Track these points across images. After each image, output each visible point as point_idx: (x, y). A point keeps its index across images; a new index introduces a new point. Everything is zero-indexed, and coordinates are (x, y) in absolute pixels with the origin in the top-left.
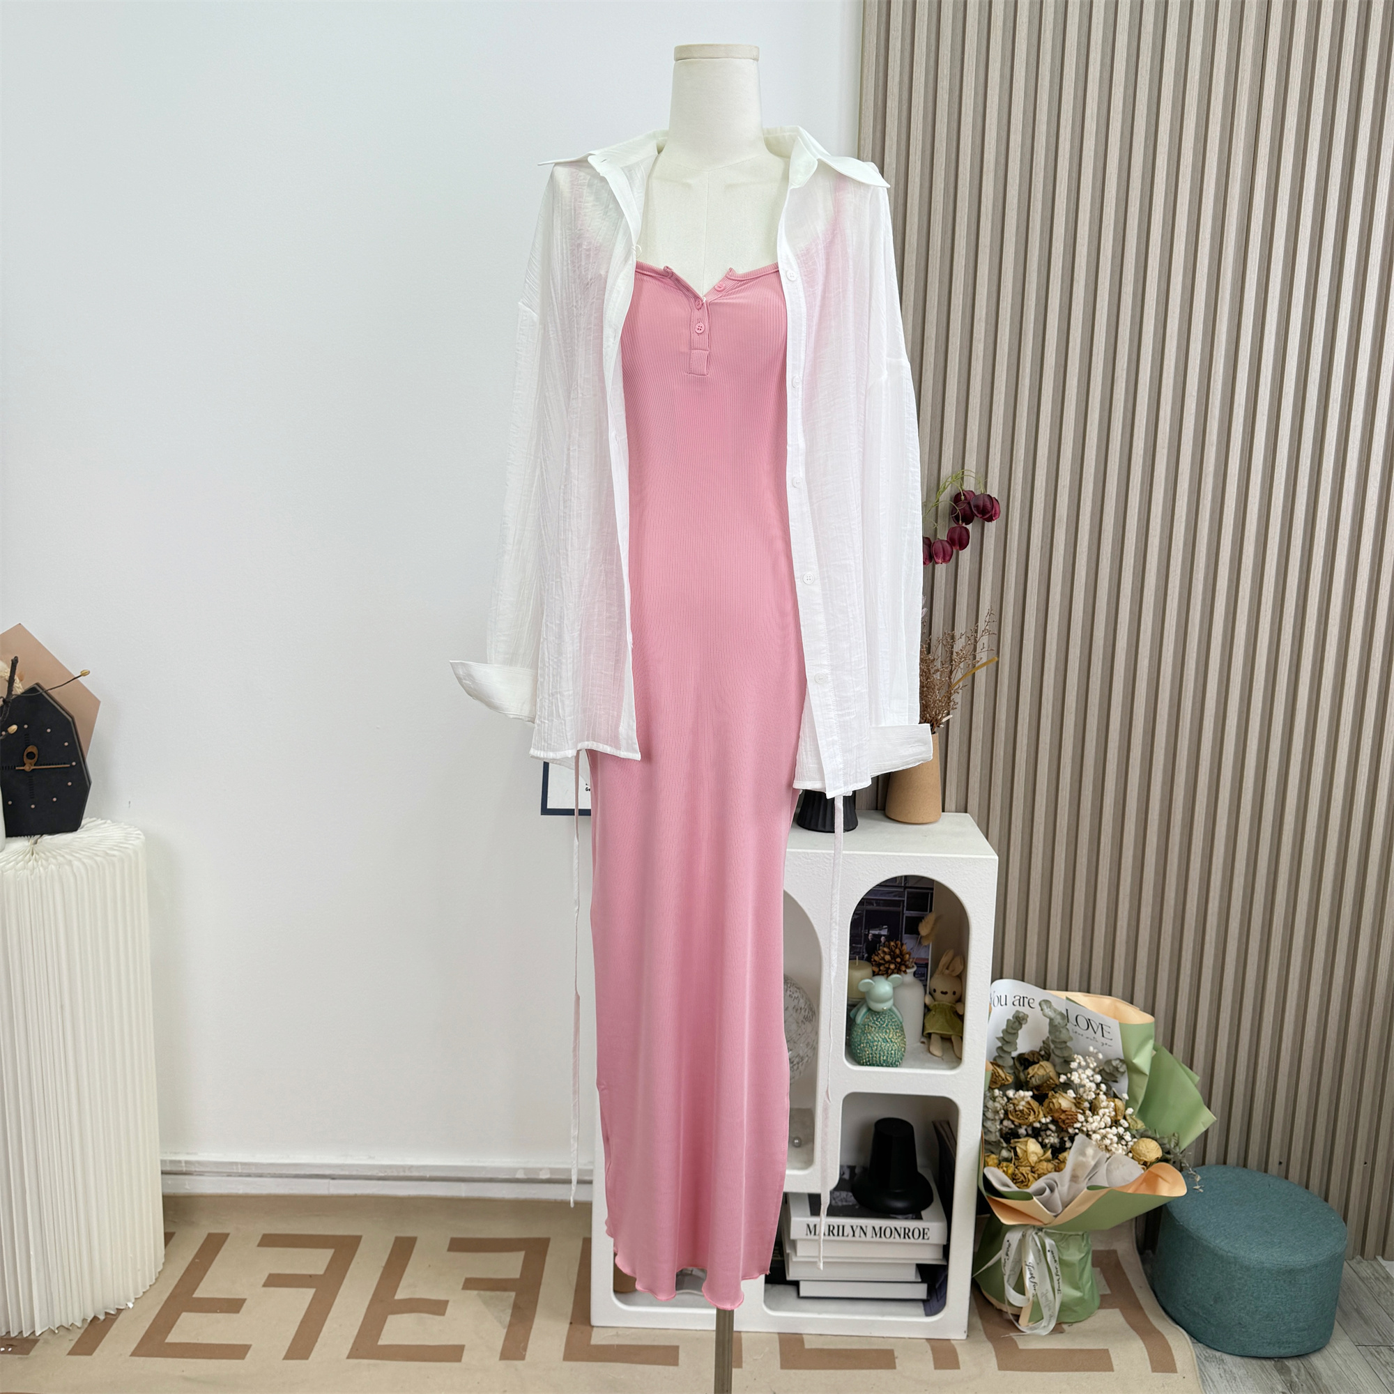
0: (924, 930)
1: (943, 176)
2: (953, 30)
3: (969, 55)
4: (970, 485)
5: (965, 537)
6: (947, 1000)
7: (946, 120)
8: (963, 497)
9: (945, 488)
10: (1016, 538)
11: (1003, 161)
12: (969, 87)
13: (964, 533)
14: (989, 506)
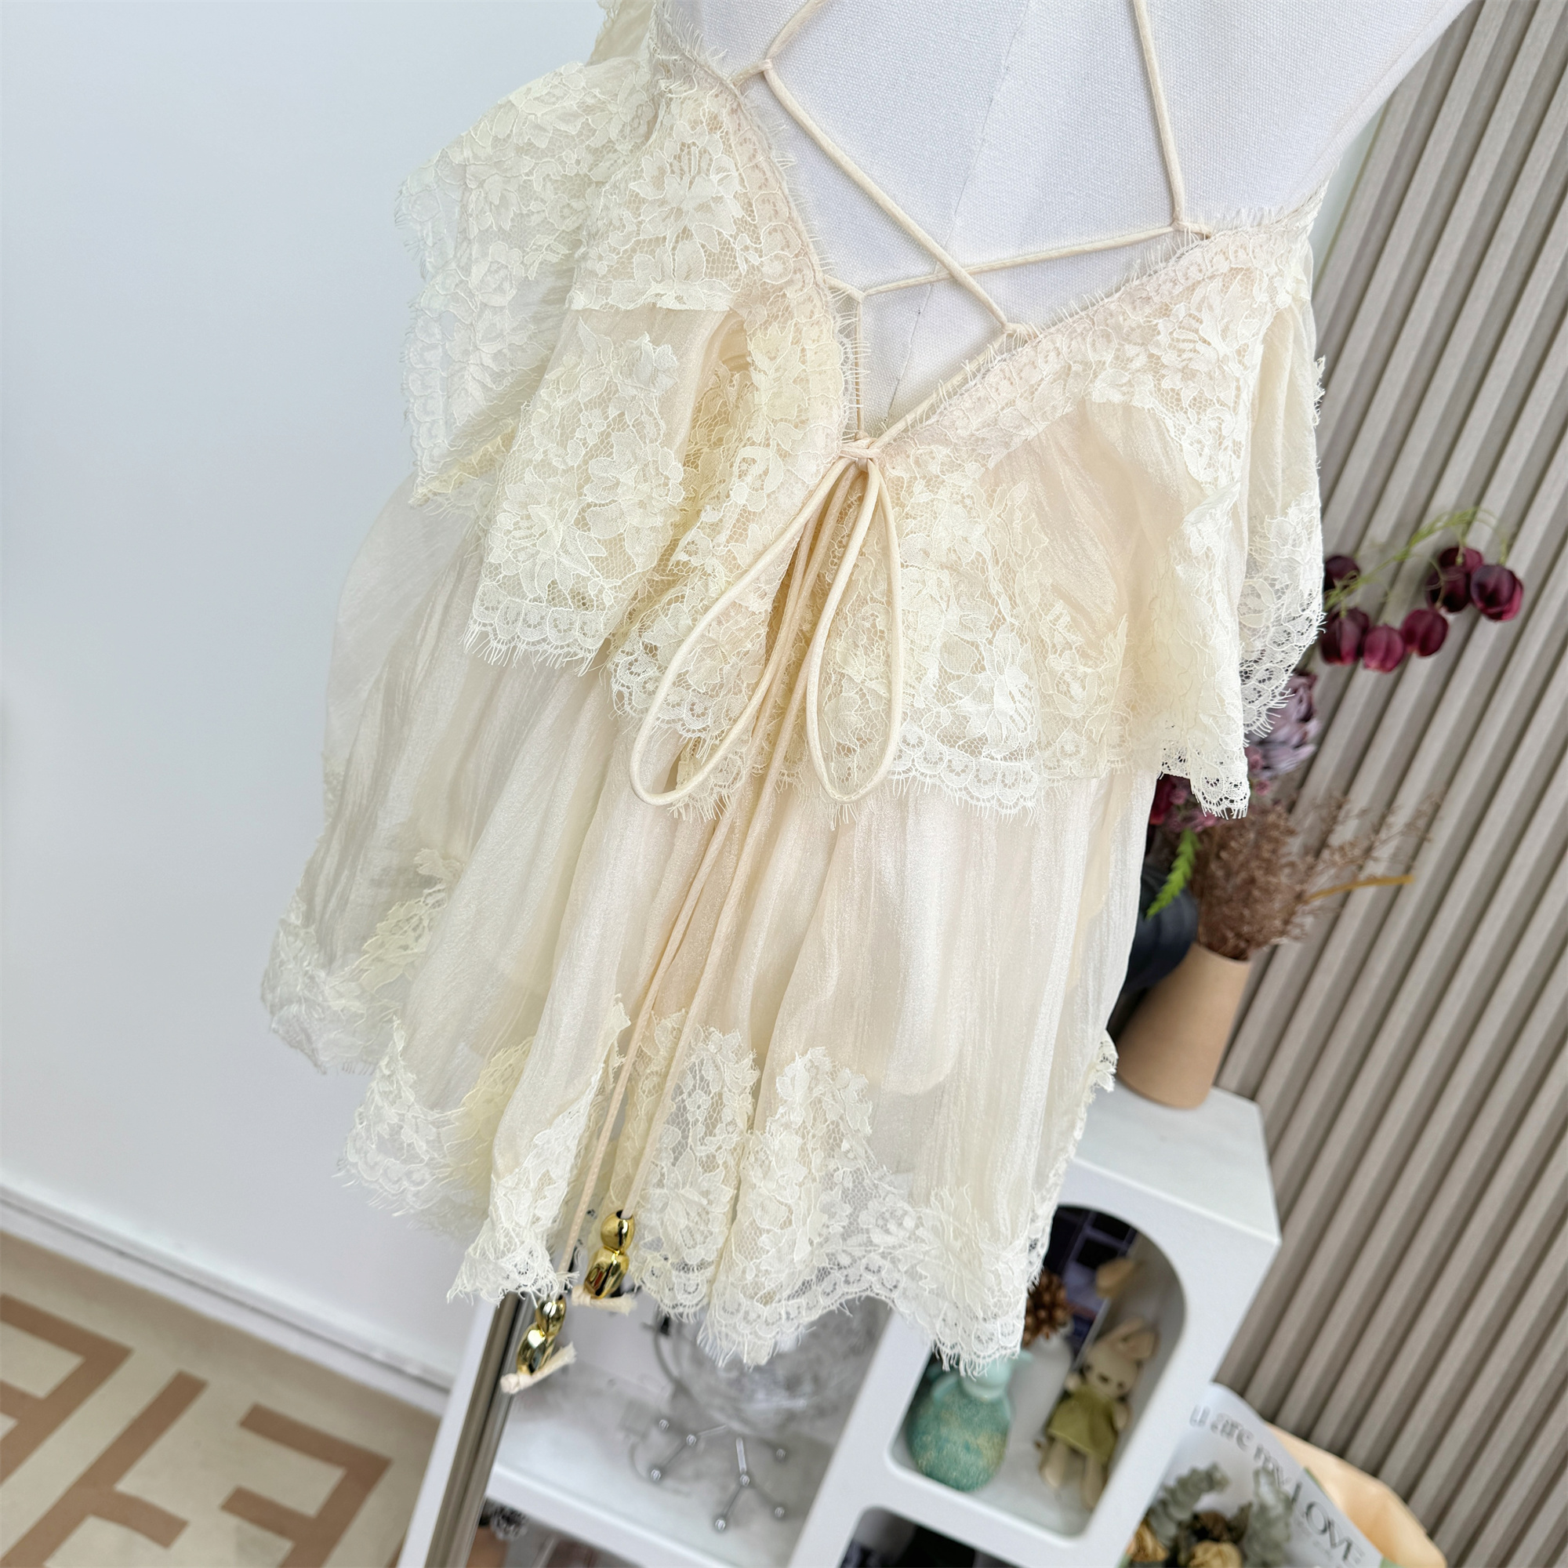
0: (1109, 1277)
4: (1480, 539)
5: (1436, 636)
6: (1105, 1393)
8: (1459, 560)
9: (1431, 532)
13: (1439, 627)
14: (1507, 590)
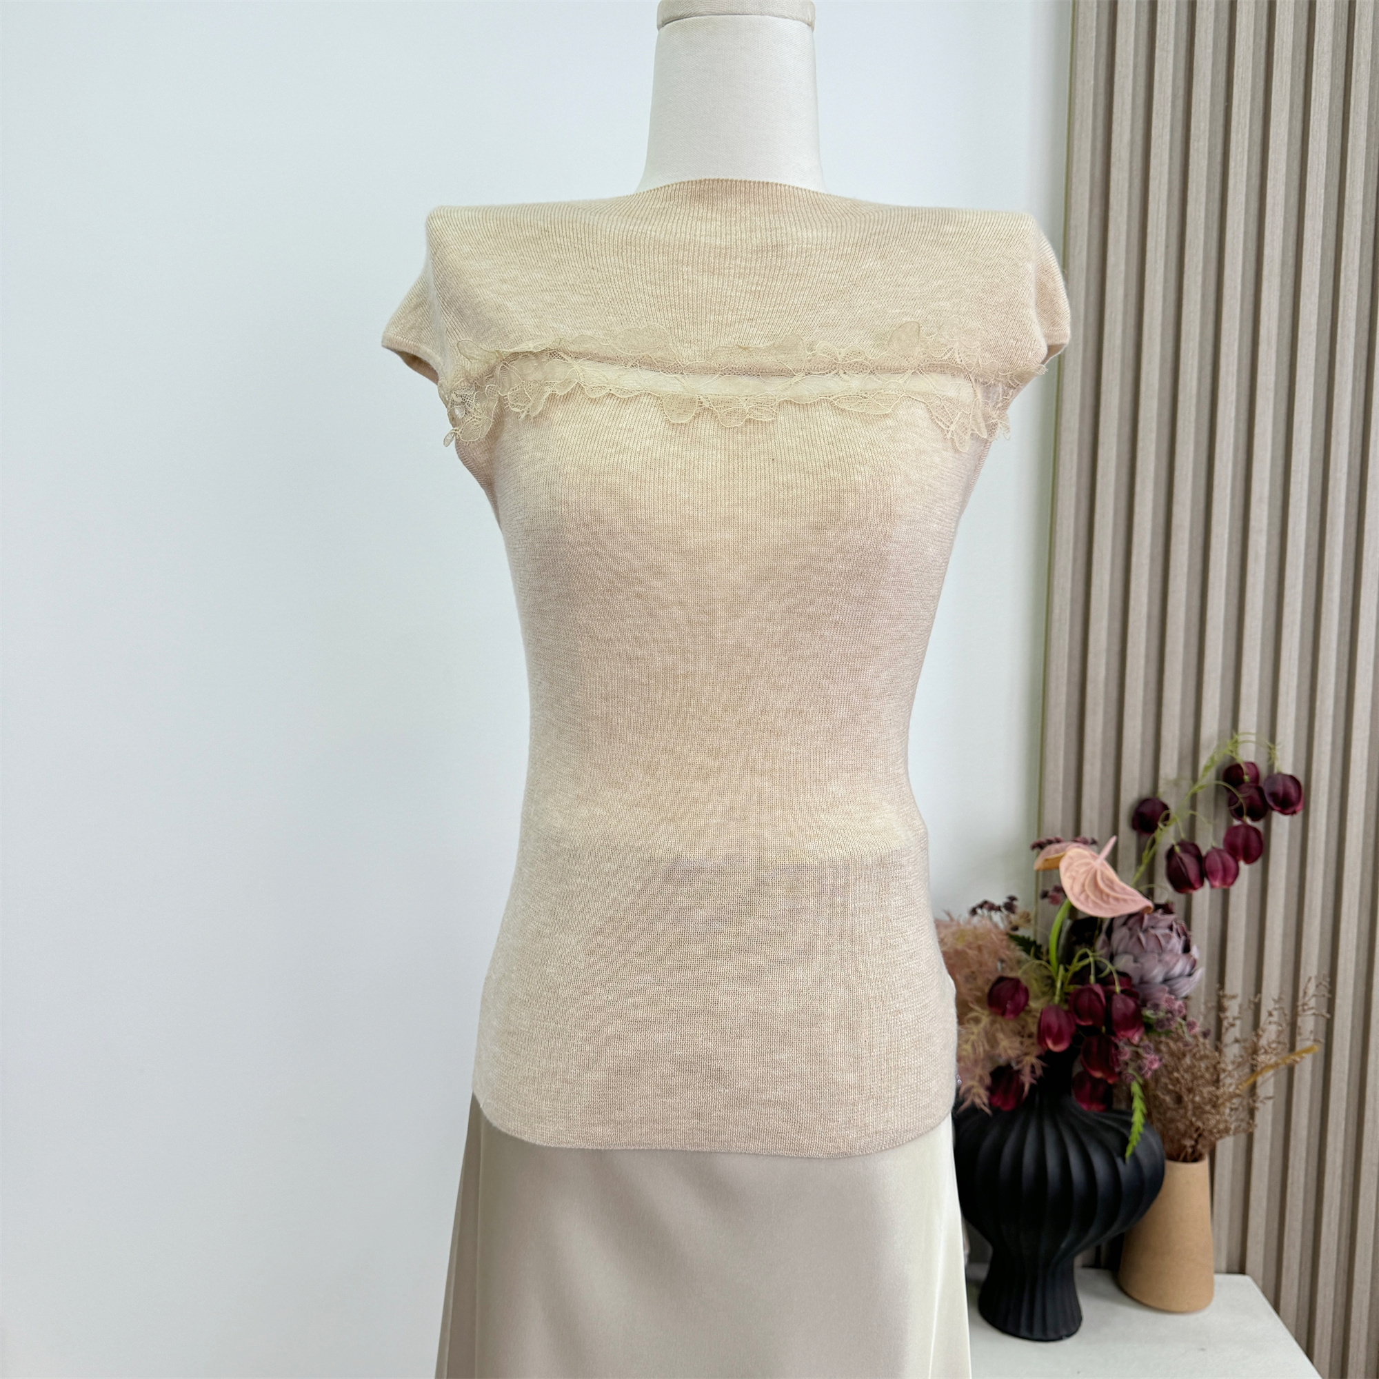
1: (1200, 283)
2: (1214, 65)
3: (1240, 100)
4: (1248, 753)
5: (1254, 844)
7: (1203, 199)
8: (1246, 778)
10: (1323, 838)
11: (1291, 261)
12: (1240, 149)
13: (1253, 836)
14: (1293, 791)
